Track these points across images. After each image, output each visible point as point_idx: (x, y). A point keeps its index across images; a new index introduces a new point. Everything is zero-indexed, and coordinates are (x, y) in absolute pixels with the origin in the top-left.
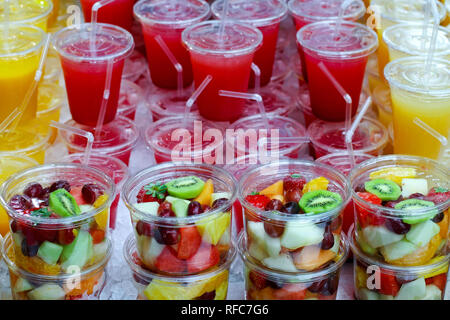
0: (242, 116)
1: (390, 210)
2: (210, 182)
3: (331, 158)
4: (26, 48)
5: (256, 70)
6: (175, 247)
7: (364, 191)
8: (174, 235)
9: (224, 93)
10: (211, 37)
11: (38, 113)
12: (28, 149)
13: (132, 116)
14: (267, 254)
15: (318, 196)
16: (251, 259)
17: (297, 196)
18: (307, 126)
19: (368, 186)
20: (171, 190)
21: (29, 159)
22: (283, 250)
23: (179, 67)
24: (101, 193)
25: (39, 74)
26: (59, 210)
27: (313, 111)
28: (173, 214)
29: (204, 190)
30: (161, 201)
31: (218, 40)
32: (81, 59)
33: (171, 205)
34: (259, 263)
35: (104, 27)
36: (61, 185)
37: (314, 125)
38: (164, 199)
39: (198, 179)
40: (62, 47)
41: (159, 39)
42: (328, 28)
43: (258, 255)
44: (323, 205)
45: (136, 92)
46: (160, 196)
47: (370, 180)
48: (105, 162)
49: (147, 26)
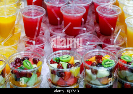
0: (78, 34)
1: (130, 65)
2: (73, 57)
3: (108, 48)
4: (12, 14)
5: (83, 20)
6: (63, 78)
7: (121, 59)
8: (63, 74)
9: (75, 28)
10: (70, 10)
11: (15, 33)
12: (13, 46)
13: (43, 34)
14: (92, 79)
15: (107, 61)
16: (86, 81)
17: (101, 61)
18: (99, 37)
19: (122, 57)
20: (61, 59)
21: (13, 49)
22: (97, 78)
23: (59, 19)
24: (39, 61)
25: (16, 22)
26: (27, 67)
27: (101, 33)
28: (63, 68)
29: (71, 59)
30: (58, 63)
31: (72, 11)
32: (29, 17)
33: (61, 64)
34: (89, 82)
35: (36, 7)
36: (26, 58)
37: (101, 37)
38: (59, 63)
39: (69, 56)
40: (23, 13)
41: (53, 10)
42: (105, 7)
43: (89, 79)
44: (109, 64)
45: (44, 26)
46: (58, 61)
47: (122, 55)
48: (38, 50)
49: (49, 6)
